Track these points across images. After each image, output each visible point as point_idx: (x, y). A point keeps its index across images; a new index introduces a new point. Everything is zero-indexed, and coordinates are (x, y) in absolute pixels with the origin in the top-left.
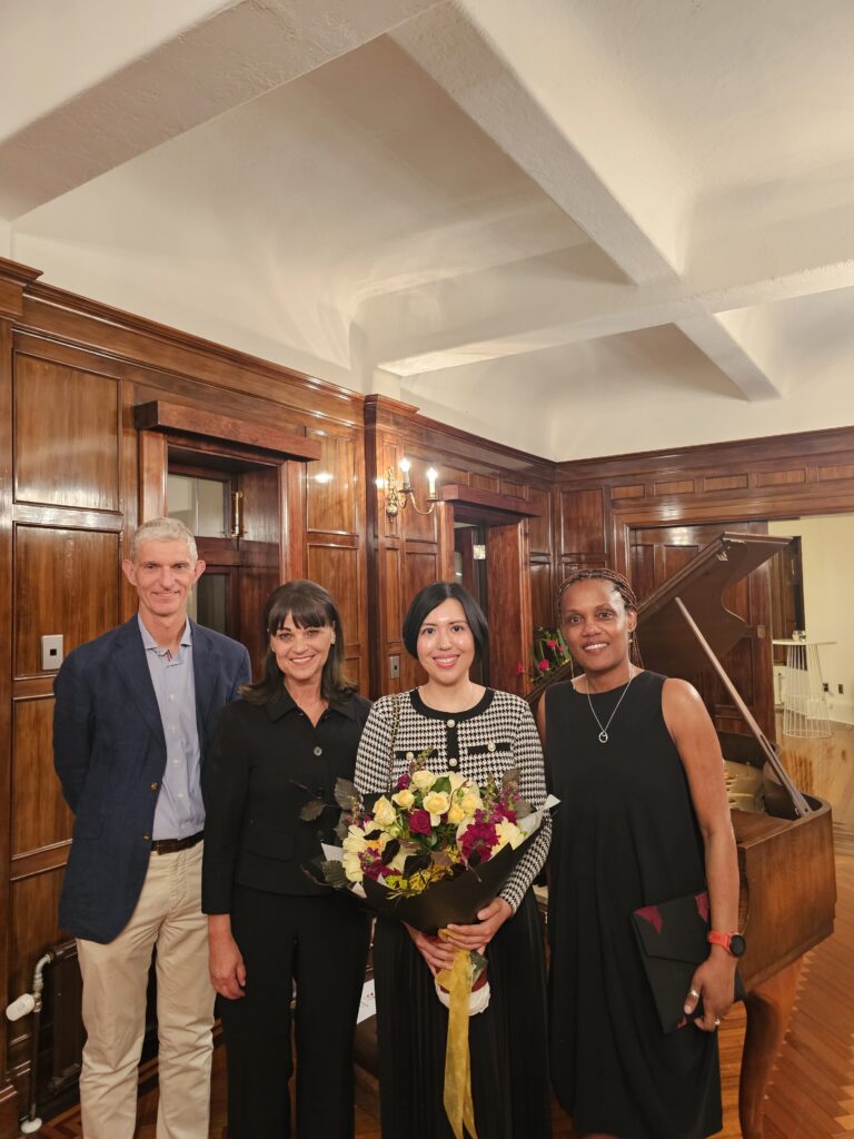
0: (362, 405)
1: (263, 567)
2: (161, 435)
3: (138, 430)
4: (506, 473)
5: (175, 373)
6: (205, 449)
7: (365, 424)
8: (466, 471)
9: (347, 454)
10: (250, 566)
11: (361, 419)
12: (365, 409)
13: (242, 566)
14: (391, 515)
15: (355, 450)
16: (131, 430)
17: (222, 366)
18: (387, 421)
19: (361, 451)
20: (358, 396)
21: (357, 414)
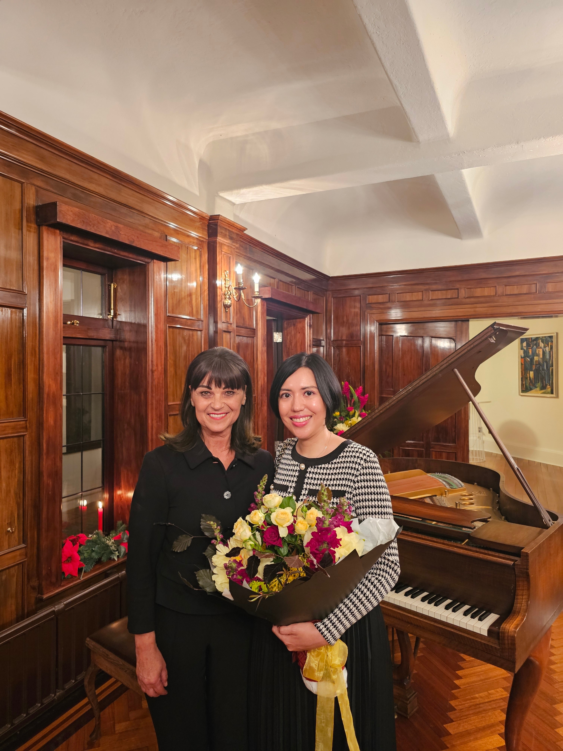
0: (207, 223)
1: (134, 342)
2: (58, 231)
3: (39, 225)
4: (299, 282)
5: (69, 182)
6: (92, 246)
7: (209, 237)
8: (274, 278)
9: (195, 259)
10: (122, 341)
11: (206, 233)
12: (209, 226)
13: (116, 341)
14: (226, 307)
15: (201, 256)
16: (34, 226)
17: (105, 180)
18: (224, 236)
19: (205, 257)
20: (204, 215)
21: (203, 229)
